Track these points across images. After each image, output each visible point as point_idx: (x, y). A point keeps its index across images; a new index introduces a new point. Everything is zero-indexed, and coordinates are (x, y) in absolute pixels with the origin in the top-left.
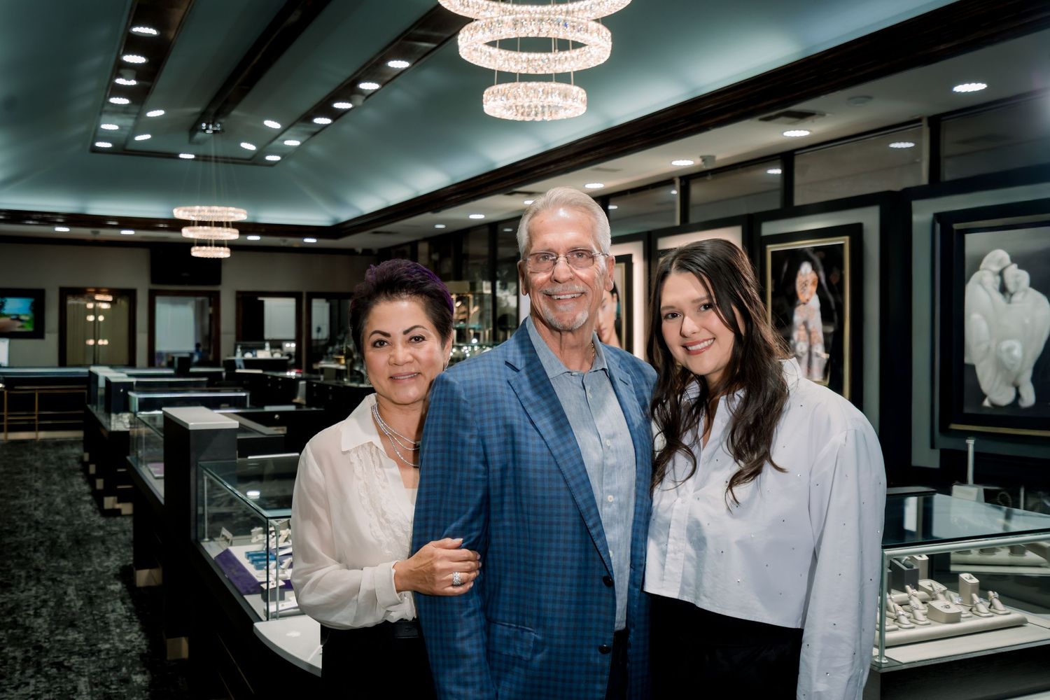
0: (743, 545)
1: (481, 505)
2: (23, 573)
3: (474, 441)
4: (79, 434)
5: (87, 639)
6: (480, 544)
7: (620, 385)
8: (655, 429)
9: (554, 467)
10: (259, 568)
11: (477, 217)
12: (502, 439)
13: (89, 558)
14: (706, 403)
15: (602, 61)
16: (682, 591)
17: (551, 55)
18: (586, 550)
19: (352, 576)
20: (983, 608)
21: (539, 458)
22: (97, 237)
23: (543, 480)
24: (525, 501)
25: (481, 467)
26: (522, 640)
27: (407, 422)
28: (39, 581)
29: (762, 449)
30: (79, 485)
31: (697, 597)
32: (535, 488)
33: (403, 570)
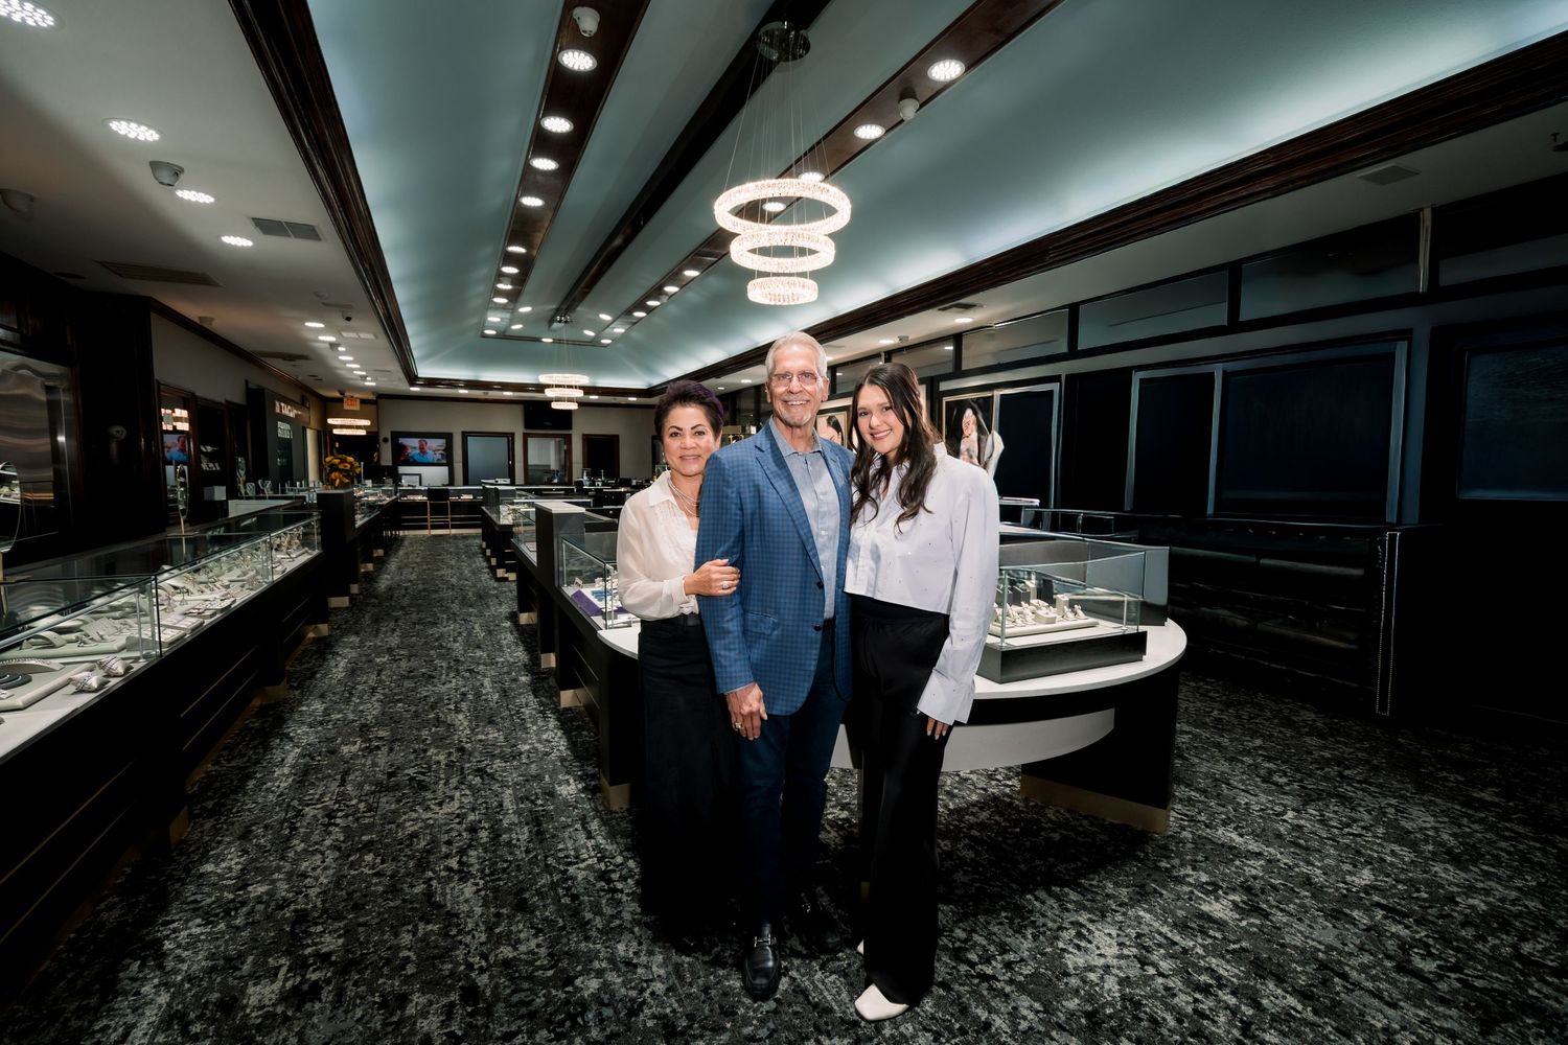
0: (904, 559)
1: (739, 536)
2: (445, 616)
3: (734, 495)
4: (479, 531)
5: (488, 656)
6: (738, 564)
7: (831, 463)
8: (854, 489)
9: (785, 512)
10: (600, 600)
11: (747, 381)
12: (752, 494)
13: (488, 607)
14: (885, 472)
15: (829, 263)
16: (868, 591)
17: (793, 260)
18: (807, 565)
19: (656, 586)
20: (1071, 615)
21: (775, 506)
22: (487, 397)
23: (778, 520)
24: (766, 534)
25: (739, 512)
26: (765, 623)
27: (692, 488)
28: (455, 621)
29: (919, 499)
30: (480, 562)
31: (874, 593)
32: (773, 526)
33: (690, 580)
